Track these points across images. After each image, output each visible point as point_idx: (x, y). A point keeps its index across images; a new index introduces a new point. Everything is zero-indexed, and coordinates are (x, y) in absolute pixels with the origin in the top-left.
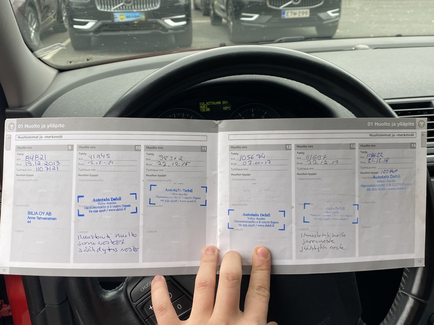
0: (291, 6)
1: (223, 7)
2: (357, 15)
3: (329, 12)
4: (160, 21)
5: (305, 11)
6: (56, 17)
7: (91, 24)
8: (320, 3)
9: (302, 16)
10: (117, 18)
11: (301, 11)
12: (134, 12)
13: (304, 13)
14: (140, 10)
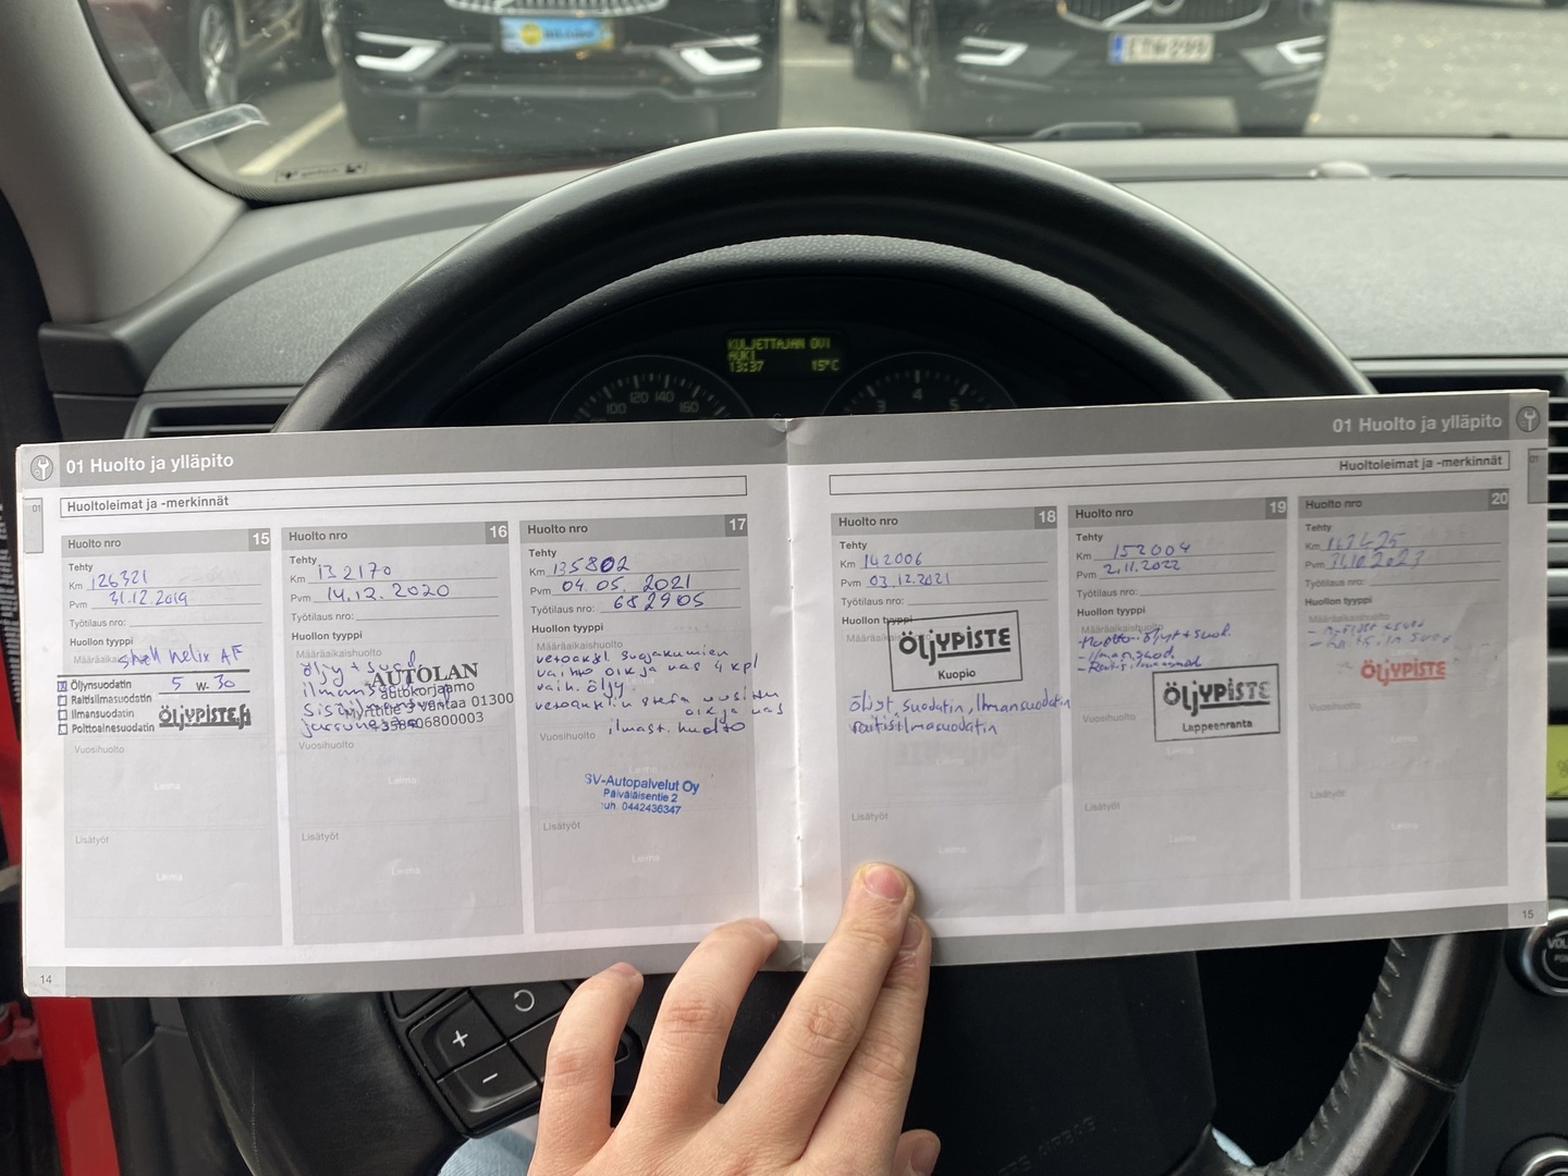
0: (1146, 18)
1: (898, 12)
2: (1393, 64)
3: (1287, 49)
4: (665, 54)
5: (1195, 38)
6: (300, 23)
7: (418, 56)
8: (1253, 11)
9: (1183, 56)
10: (511, 36)
11: (1183, 38)
12: (574, 18)
13: (1191, 46)
14: (595, 12)
